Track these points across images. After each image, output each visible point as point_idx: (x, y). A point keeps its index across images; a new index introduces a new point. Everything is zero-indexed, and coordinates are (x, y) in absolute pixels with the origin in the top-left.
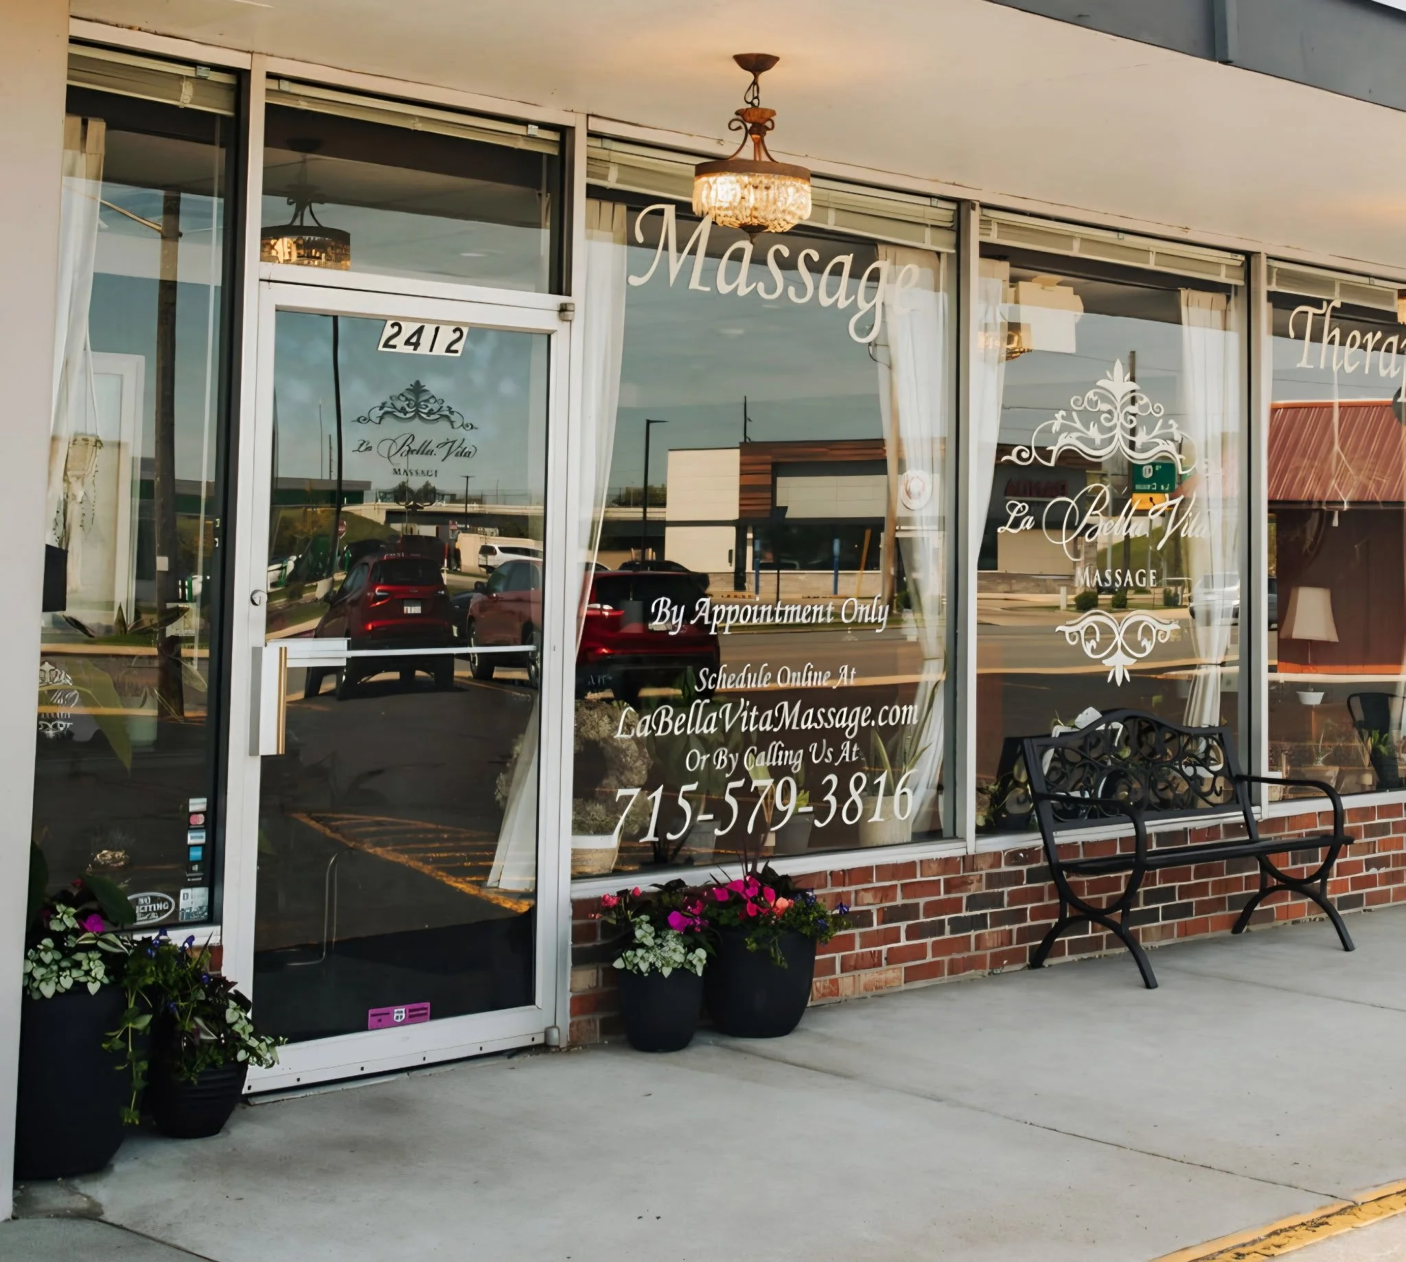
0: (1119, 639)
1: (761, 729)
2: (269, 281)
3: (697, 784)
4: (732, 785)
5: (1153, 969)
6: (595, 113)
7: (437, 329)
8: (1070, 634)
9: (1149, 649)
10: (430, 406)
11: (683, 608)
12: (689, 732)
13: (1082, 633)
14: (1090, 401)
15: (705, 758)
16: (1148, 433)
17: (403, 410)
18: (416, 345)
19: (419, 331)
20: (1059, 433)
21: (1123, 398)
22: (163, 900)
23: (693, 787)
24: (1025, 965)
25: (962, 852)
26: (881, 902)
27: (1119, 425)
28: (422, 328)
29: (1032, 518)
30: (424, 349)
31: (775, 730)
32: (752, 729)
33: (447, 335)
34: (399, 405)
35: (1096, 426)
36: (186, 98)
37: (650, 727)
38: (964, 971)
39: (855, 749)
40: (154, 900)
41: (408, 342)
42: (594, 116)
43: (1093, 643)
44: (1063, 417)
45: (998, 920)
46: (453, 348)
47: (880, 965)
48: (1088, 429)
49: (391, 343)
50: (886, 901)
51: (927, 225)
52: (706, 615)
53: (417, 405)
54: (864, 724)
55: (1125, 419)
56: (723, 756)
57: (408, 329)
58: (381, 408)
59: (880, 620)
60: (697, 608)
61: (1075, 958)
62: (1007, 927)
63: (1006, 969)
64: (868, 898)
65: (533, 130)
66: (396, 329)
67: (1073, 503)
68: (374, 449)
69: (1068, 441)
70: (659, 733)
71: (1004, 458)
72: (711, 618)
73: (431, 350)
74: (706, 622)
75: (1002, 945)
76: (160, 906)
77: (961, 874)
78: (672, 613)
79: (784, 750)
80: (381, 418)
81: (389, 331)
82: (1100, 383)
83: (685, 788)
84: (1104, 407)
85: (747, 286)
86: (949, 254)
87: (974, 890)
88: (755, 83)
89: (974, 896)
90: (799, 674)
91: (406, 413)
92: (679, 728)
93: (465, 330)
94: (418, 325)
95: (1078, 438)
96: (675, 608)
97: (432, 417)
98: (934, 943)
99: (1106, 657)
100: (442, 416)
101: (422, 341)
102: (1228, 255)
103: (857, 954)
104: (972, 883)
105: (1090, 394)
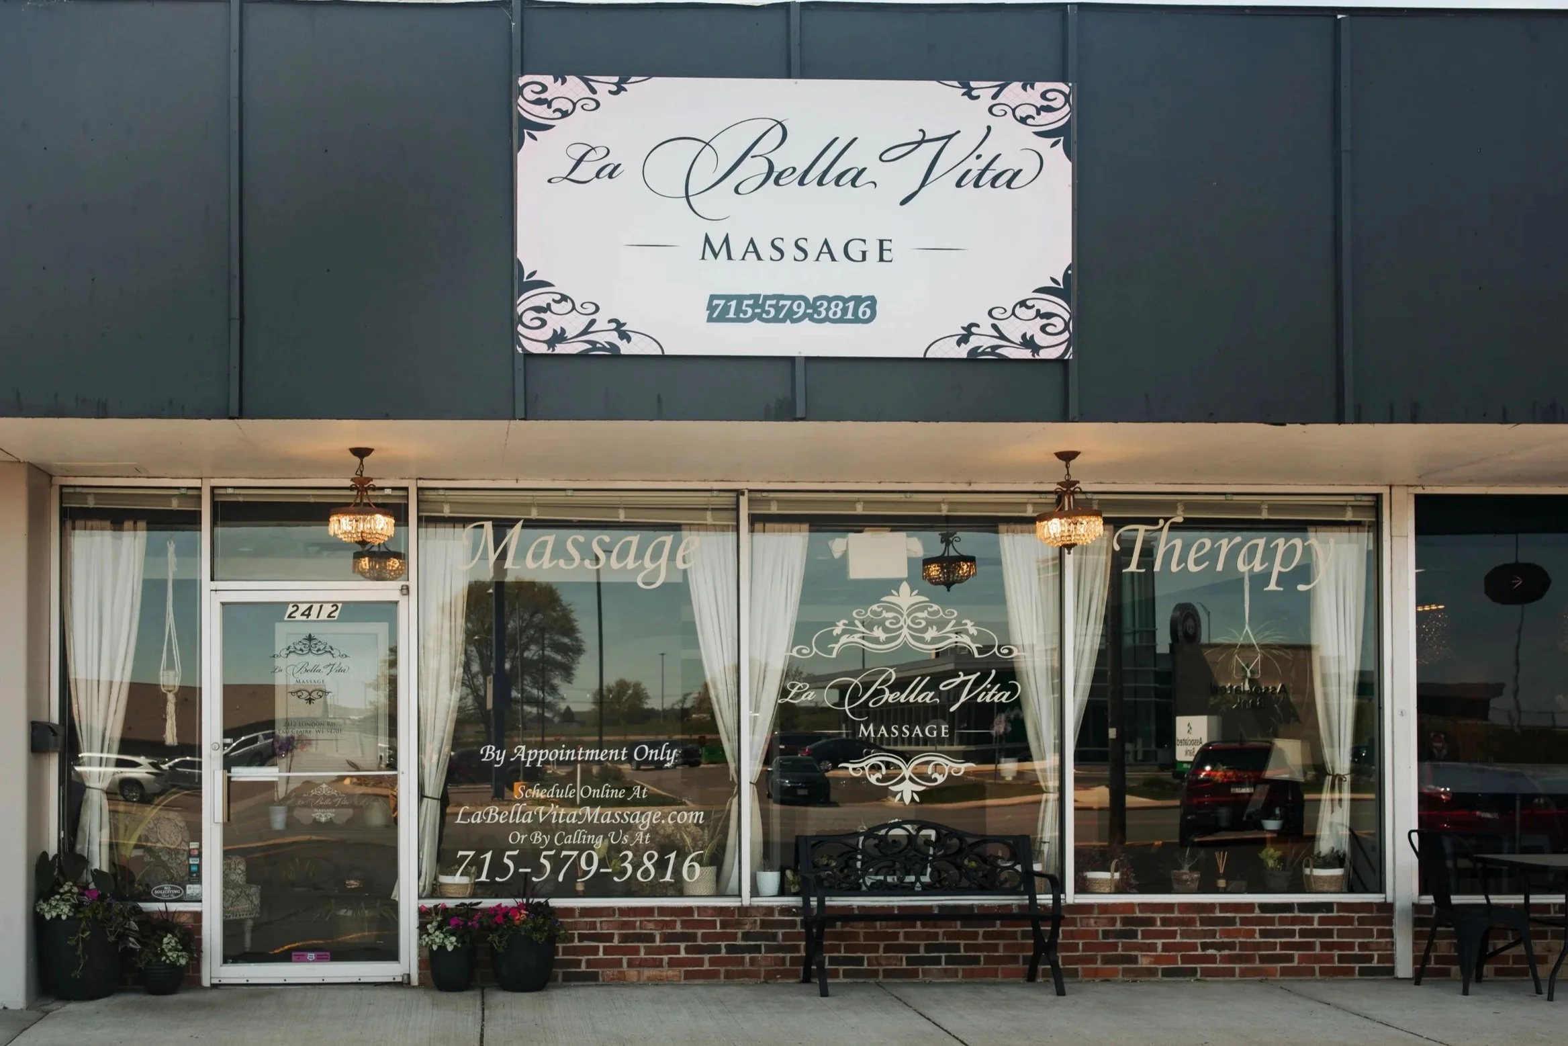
0: (906, 773)
1: (568, 821)
2: (216, 590)
3: (518, 851)
4: (544, 853)
5: (829, 989)
6: (421, 477)
7: (321, 607)
8: (854, 769)
9: (941, 780)
10: (318, 647)
11: (504, 752)
12: (511, 821)
13: (867, 768)
14: (873, 612)
15: (523, 837)
16: (939, 630)
17: (301, 650)
18: (308, 615)
19: (310, 608)
20: (840, 635)
21: (908, 609)
22: (178, 889)
23: (516, 853)
24: (798, 980)
25: (739, 904)
26: (662, 929)
27: (905, 616)
28: (312, 606)
30: (313, 616)
31: (579, 823)
32: (560, 821)
33: (328, 609)
34: (298, 647)
36: (175, 505)
37: (481, 818)
38: (739, 978)
39: (648, 836)
40: (172, 888)
41: (303, 614)
42: (420, 479)
43: (879, 775)
45: (769, 949)
46: (332, 615)
47: (662, 966)
48: (872, 631)
49: (293, 615)
50: (667, 928)
51: (707, 509)
52: (523, 756)
53: (310, 646)
54: (654, 822)
55: (913, 622)
56: (538, 837)
57: (303, 608)
58: (288, 649)
59: (668, 759)
60: (516, 751)
61: (845, 980)
62: (781, 955)
63: (779, 981)
64: (651, 925)
65: (388, 492)
66: (295, 608)
67: (856, 681)
68: (284, 671)
70: (488, 821)
72: (526, 756)
73: (318, 617)
74: (523, 759)
75: (776, 965)
76: (176, 892)
77: (736, 918)
78: (496, 754)
79: (587, 835)
80: (288, 655)
81: (291, 609)
82: (884, 598)
83: (508, 853)
84: (889, 615)
85: (550, 563)
86: (732, 525)
87: (747, 928)
88: (361, 463)
89: (748, 933)
90: (599, 790)
91: (302, 651)
92: (503, 819)
93: (340, 605)
94: (309, 605)
95: (862, 638)
96: (499, 752)
97: (319, 652)
98: (710, 958)
99: (893, 785)
100: (326, 651)
101: (311, 613)
102: (1037, 496)
103: (642, 959)
104: (746, 924)
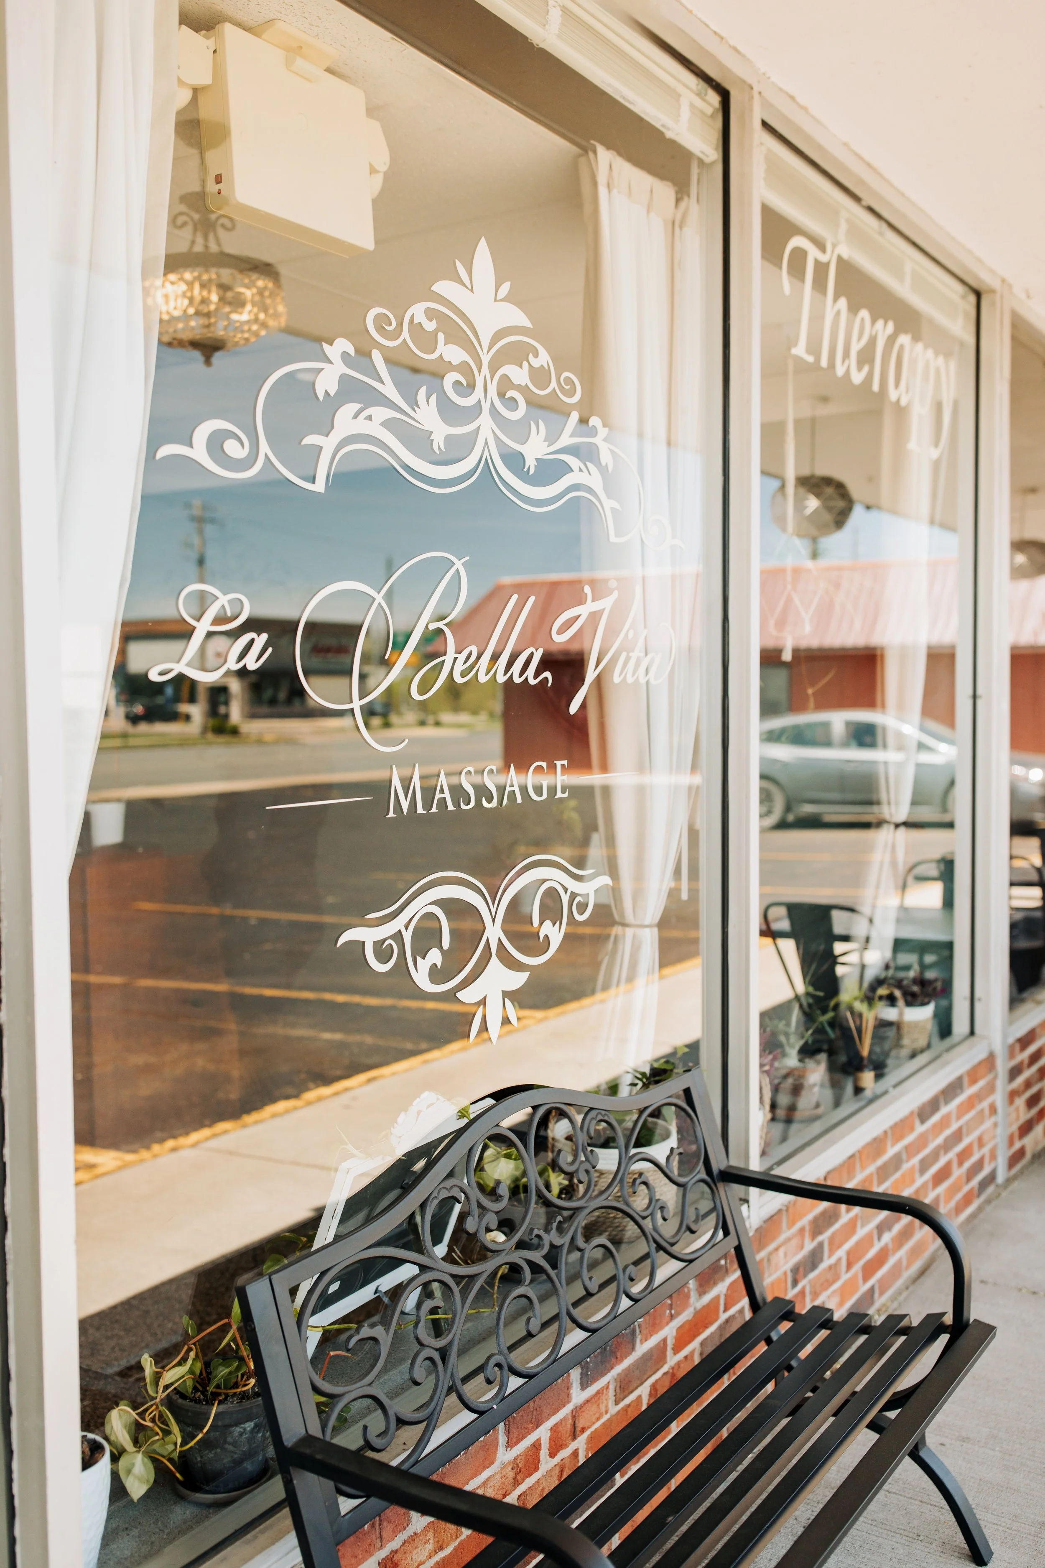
0: (494, 933)
8: (378, 945)
9: (556, 941)
13: (407, 936)
14: (416, 329)
16: (551, 439)
20: (334, 402)
27: (486, 406)
29: (264, 637)
35: (433, 398)
43: (435, 957)
44: (345, 355)
48: (414, 404)
55: (501, 395)
67: (379, 598)
69: (361, 427)
71: (165, 451)
82: (442, 287)
84: (454, 354)
95: (387, 424)
99: (465, 983)
105: (418, 311)
